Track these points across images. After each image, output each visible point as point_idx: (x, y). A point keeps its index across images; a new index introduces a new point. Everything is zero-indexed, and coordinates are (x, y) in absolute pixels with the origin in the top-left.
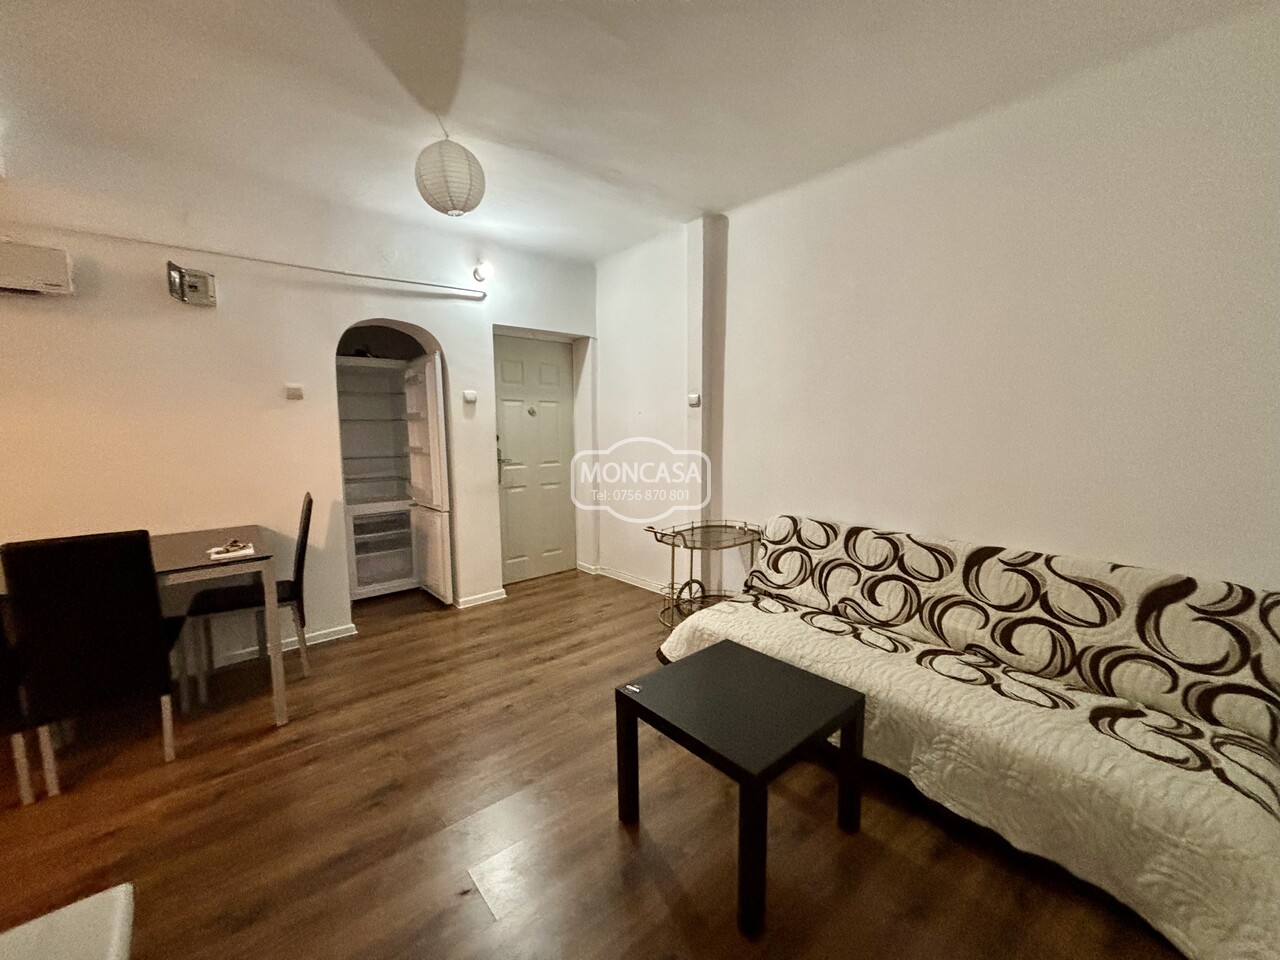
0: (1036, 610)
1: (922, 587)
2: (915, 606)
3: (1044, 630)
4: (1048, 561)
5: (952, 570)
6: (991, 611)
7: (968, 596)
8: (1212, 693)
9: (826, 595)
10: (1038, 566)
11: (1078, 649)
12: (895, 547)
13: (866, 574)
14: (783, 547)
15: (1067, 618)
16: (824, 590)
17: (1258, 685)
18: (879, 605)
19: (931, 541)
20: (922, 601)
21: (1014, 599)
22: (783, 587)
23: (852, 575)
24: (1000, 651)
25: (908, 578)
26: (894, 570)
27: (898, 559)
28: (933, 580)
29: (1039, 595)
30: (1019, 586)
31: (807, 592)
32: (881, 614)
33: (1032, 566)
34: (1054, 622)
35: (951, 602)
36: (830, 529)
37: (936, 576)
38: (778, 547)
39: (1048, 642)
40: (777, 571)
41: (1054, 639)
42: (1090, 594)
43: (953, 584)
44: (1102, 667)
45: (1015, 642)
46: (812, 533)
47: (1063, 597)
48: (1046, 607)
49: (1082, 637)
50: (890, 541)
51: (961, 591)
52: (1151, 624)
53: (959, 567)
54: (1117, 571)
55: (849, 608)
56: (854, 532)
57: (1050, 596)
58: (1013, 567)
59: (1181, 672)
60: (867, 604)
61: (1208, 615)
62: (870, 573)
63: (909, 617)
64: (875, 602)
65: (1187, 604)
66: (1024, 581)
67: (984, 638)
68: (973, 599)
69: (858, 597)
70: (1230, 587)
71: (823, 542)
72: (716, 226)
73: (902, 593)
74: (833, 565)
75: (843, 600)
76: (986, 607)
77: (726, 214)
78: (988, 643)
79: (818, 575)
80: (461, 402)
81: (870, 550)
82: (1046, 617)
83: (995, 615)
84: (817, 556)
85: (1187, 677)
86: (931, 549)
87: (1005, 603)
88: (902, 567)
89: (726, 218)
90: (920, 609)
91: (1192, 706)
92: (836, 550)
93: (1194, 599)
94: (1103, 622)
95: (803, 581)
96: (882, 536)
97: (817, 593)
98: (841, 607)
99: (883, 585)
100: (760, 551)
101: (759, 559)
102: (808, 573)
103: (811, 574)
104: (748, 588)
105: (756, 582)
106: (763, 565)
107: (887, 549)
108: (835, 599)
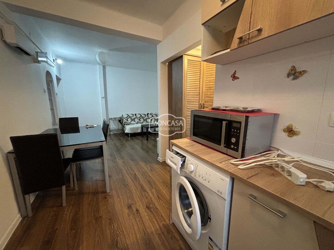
1: (144, 118)
2: (144, 120)
13: (139, 118)
19: (144, 113)
26: (141, 117)
31: (133, 122)
43: (147, 117)
60: (140, 121)
68: (149, 118)
69: (139, 121)
71: (132, 116)
74: (135, 119)
79: (134, 120)
81: (138, 116)
84: (133, 118)
88: (142, 117)
92: (135, 117)
95: (132, 121)
99: (141, 119)
100: (124, 119)
101: (125, 120)
102: (132, 120)
103: (133, 120)
104: (124, 124)
105: (126, 123)
106: (126, 121)
107: (140, 115)
108: (137, 122)
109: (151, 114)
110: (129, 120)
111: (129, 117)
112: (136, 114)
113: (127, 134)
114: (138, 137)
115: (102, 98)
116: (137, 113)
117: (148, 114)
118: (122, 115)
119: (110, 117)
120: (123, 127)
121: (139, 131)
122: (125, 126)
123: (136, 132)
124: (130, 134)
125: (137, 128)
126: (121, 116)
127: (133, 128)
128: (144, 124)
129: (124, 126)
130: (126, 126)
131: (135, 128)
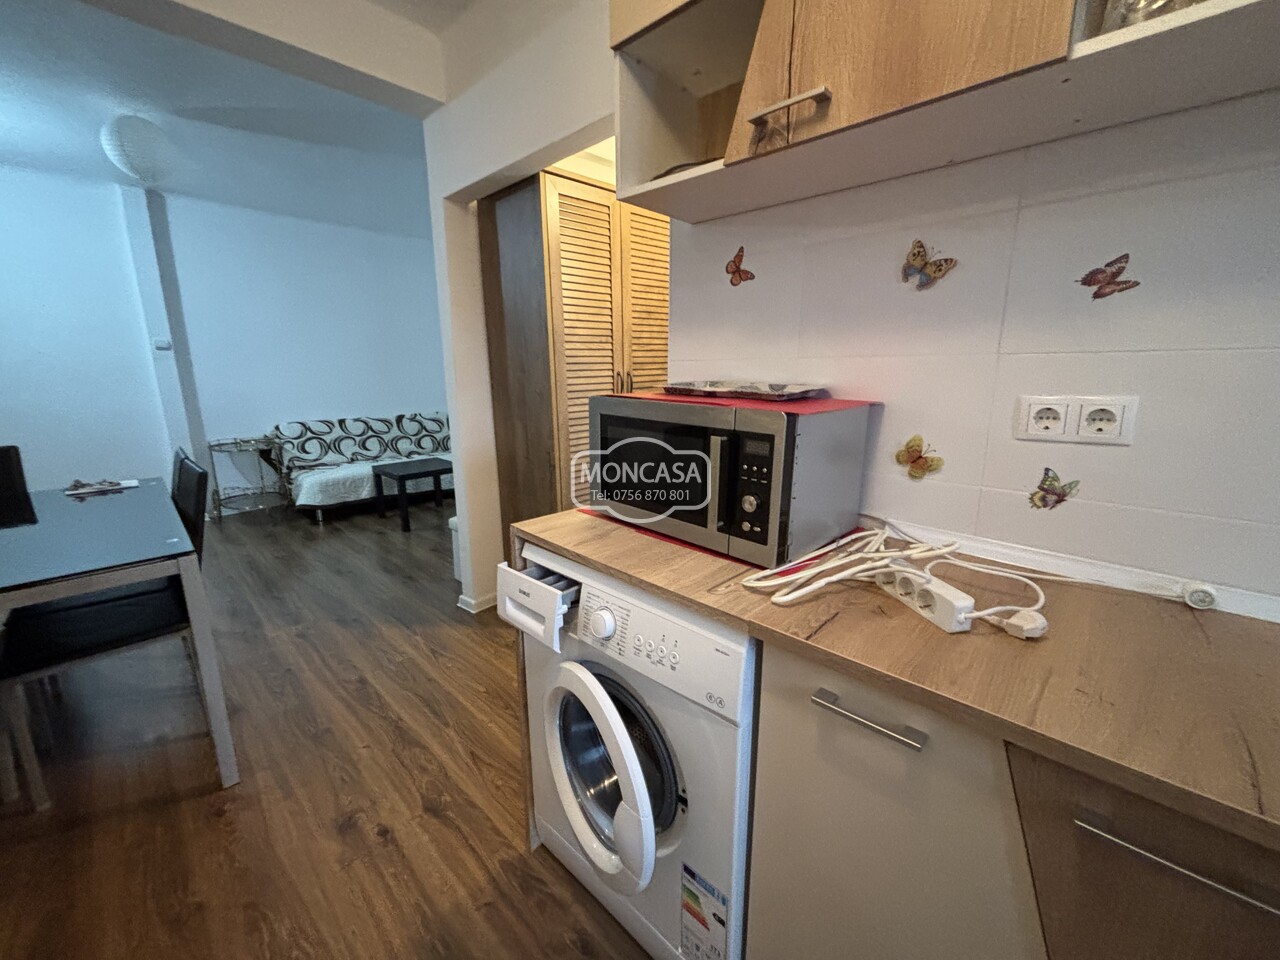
0: (424, 433)
1: (384, 436)
2: (385, 446)
3: (428, 438)
4: (420, 415)
5: (392, 426)
6: (411, 437)
7: (402, 435)
9: (342, 455)
10: (418, 418)
12: (366, 423)
14: (303, 439)
15: (432, 432)
18: (369, 450)
19: (381, 417)
21: (416, 431)
23: (352, 441)
25: (377, 435)
27: (369, 428)
28: (387, 433)
29: (422, 427)
30: (416, 426)
31: (331, 457)
32: (373, 454)
33: (416, 418)
35: (396, 439)
36: (328, 423)
37: (387, 430)
38: (299, 440)
40: (307, 453)
41: (431, 440)
42: (435, 422)
43: (395, 432)
45: (422, 445)
46: (319, 428)
47: (429, 425)
49: (438, 437)
50: (362, 422)
51: (399, 433)
53: (395, 425)
55: (358, 456)
57: (425, 426)
60: (364, 452)
62: (360, 438)
63: (385, 450)
67: (413, 448)
68: (404, 435)
69: (359, 451)
71: (327, 431)
74: (338, 441)
75: (353, 454)
78: (416, 449)
79: (335, 446)
81: (356, 429)
82: (427, 434)
83: (413, 438)
84: (328, 438)
86: (380, 420)
87: (414, 433)
88: (373, 430)
95: (327, 453)
96: (356, 420)
99: (368, 441)
100: (288, 446)
101: (290, 451)
102: (327, 448)
103: (329, 448)
104: (290, 469)
105: (297, 463)
106: (296, 453)
107: (362, 426)
108: (349, 455)
109: (413, 419)
110: (313, 447)
111: (309, 435)
112: (342, 422)
113: (309, 512)
114: (359, 520)
115: (159, 348)
116: (349, 417)
117: (400, 419)
118: (277, 428)
119: (212, 438)
120: (286, 479)
121: (366, 492)
122: (294, 475)
123: (352, 498)
124: (319, 513)
125: (356, 483)
126: (269, 431)
127: (336, 483)
128: (387, 460)
129: (288, 474)
130: (300, 478)
131: (344, 484)
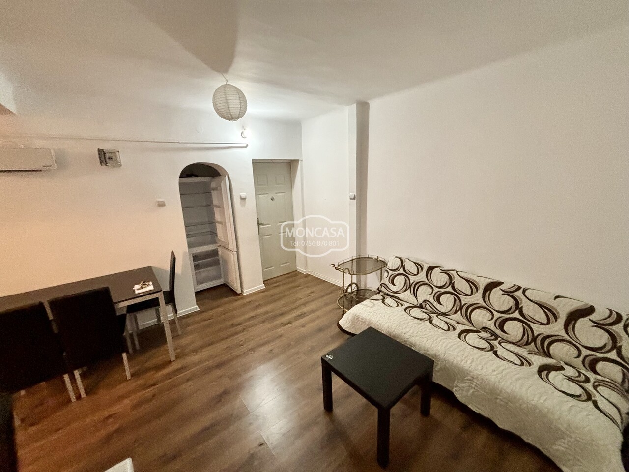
0: (516, 314)
1: (463, 298)
2: (459, 307)
3: (520, 324)
4: (524, 291)
5: (477, 291)
6: (495, 313)
7: (484, 304)
8: (597, 360)
9: (416, 298)
10: (519, 294)
11: (535, 335)
12: (450, 278)
13: (436, 290)
14: (396, 273)
15: (531, 319)
16: (415, 295)
17: (619, 360)
18: (441, 304)
20: (462, 304)
21: (506, 309)
22: (396, 292)
23: (430, 290)
24: (498, 332)
25: (456, 293)
26: (450, 289)
27: (452, 284)
28: (468, 295)
29: (518, 307)
30: (508, 303)
31: (407, 296)
32: (442, 309)
33: (516, 293)
34: (525, 321)
35: (475, 307)
36: (419, 266)
37: (470, 293)
38: (394, 273)
39: (522, 330)
40: (393, 284)
41: (524, 328)
42: (542, 309)
43: (477, 298)
44: (546, 343)
45: (505, 328)
46: (411, 267)
47: (530, 310)
48: (521, 313)
49: (537, 329)
50: (448, 274)
51: (481, 302)
52: (571, 327)
53: (481, 291)
54: (557, 300)
55: (427, 305)
56: (431, 269)
57: (524, 309)
58: (507, 293)
59: (583, 349)
60: (436, 304)
61: (598, 325)
62: (438, 289)
63: (456, 312)
64: (440, 303)
65: (590, 319)
66: (511, 300)
67: (491, 325)
68: (487, 306)
70: (611, 311)
71: (416, 272)
72: (363, 109)
73: (453, 301)
75: (425, 301)
76: (493, 311)
77: (369, 102)
78: (493, 328)
79: (414, 288)
80: (239, 200)
81: (439, 278)
82: (522, 318)
83: (497, 315)
84: (413, 279)
85: (585, 352)
86: (468, 281)
87: (502, 310)
88: (453, 288)
89: (368, 104)
90: (461, 308)
91: (587, 365)
92: (422, 277)
93: (593, 317)
94: (548, 323)
95: (406, 290)
96: (444, 272)
97: (412, 296)
98: (424, 304)
99: (444, 295)
100: (385, 274)
101: (385, 278)
102: (408, 286)
104: (379, 291)
105: (383, 289)
106: (387, 281)
107: (446, 279)
108: (420, 301)
109: (510, 292)
110: (400, 281)
111: (402, 271)
117: (492, 286)
